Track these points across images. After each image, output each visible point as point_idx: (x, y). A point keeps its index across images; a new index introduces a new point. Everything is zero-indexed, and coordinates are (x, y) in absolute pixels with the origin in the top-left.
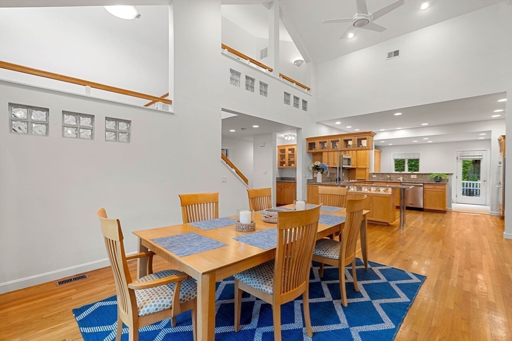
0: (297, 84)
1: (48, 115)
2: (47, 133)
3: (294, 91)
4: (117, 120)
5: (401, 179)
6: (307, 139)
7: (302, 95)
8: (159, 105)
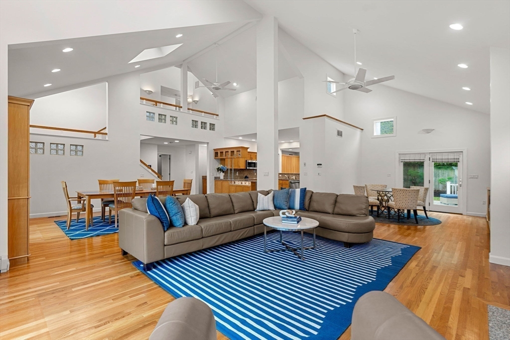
0: (205, 113)
1: (44, 145)
2: (43, 153)
3: (201, 118)
4: (76, 146)
5: (294, 177)
6: (214, 150)
7: (209, 120)
8: (99, 136)
